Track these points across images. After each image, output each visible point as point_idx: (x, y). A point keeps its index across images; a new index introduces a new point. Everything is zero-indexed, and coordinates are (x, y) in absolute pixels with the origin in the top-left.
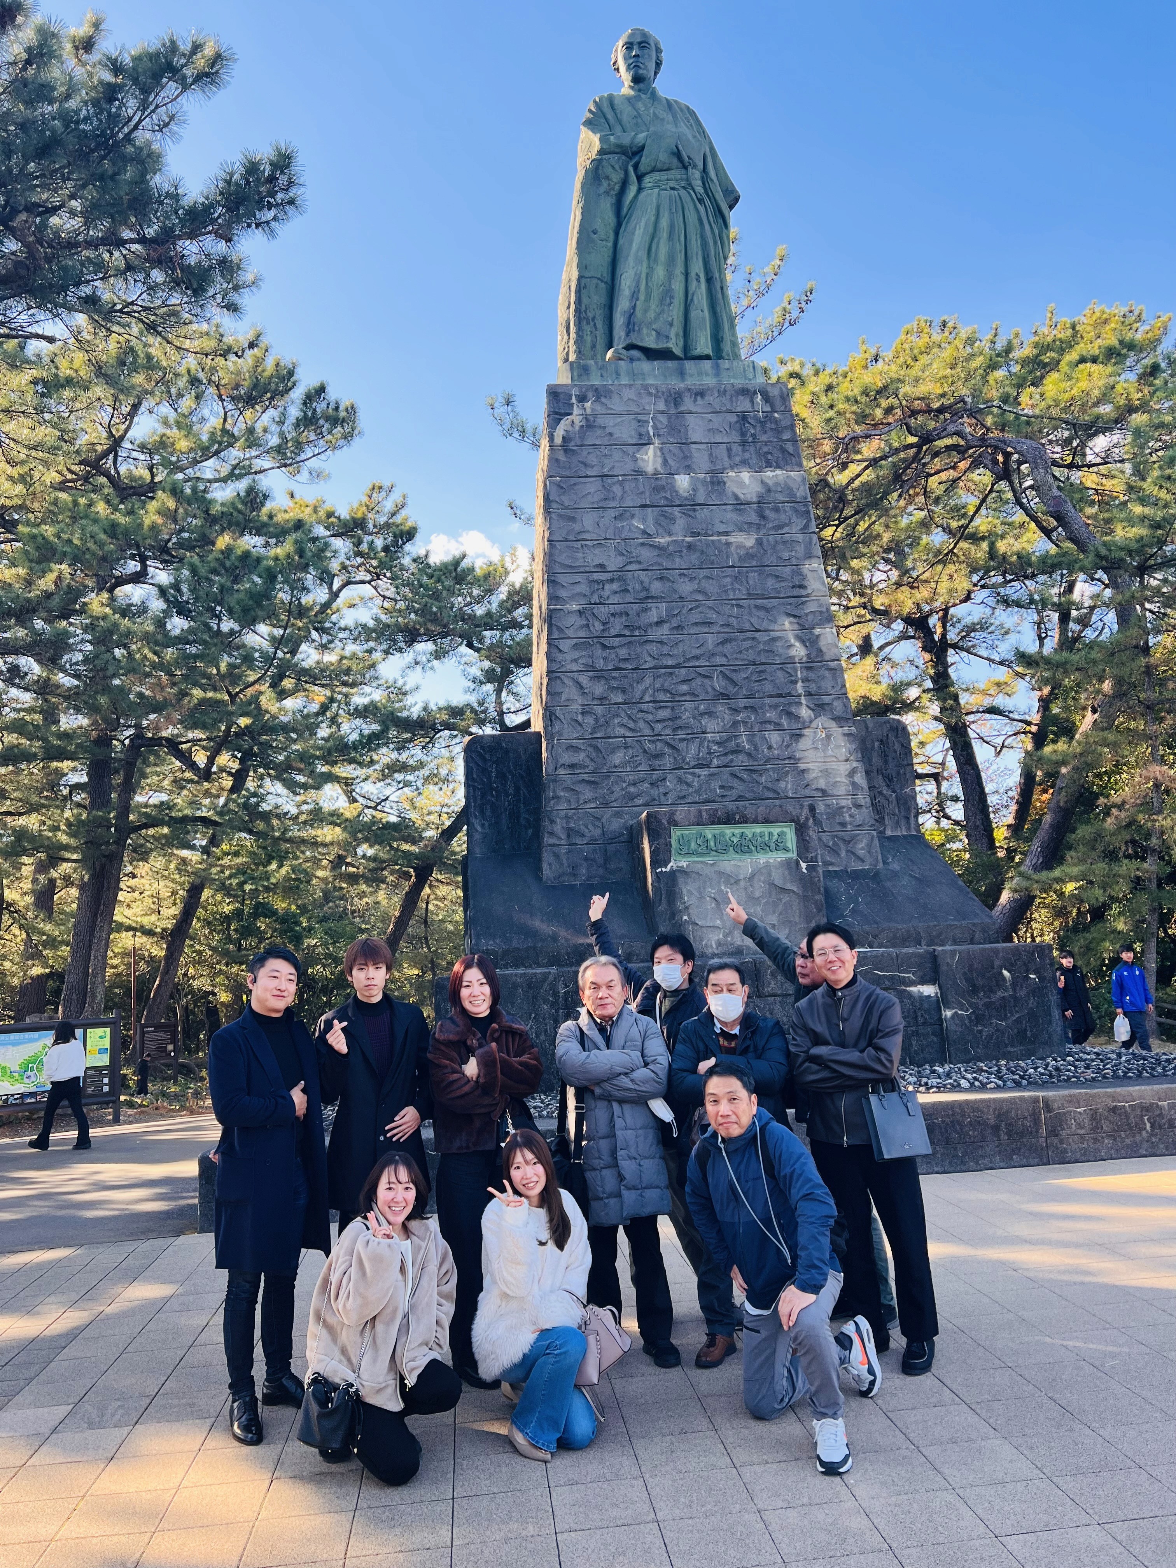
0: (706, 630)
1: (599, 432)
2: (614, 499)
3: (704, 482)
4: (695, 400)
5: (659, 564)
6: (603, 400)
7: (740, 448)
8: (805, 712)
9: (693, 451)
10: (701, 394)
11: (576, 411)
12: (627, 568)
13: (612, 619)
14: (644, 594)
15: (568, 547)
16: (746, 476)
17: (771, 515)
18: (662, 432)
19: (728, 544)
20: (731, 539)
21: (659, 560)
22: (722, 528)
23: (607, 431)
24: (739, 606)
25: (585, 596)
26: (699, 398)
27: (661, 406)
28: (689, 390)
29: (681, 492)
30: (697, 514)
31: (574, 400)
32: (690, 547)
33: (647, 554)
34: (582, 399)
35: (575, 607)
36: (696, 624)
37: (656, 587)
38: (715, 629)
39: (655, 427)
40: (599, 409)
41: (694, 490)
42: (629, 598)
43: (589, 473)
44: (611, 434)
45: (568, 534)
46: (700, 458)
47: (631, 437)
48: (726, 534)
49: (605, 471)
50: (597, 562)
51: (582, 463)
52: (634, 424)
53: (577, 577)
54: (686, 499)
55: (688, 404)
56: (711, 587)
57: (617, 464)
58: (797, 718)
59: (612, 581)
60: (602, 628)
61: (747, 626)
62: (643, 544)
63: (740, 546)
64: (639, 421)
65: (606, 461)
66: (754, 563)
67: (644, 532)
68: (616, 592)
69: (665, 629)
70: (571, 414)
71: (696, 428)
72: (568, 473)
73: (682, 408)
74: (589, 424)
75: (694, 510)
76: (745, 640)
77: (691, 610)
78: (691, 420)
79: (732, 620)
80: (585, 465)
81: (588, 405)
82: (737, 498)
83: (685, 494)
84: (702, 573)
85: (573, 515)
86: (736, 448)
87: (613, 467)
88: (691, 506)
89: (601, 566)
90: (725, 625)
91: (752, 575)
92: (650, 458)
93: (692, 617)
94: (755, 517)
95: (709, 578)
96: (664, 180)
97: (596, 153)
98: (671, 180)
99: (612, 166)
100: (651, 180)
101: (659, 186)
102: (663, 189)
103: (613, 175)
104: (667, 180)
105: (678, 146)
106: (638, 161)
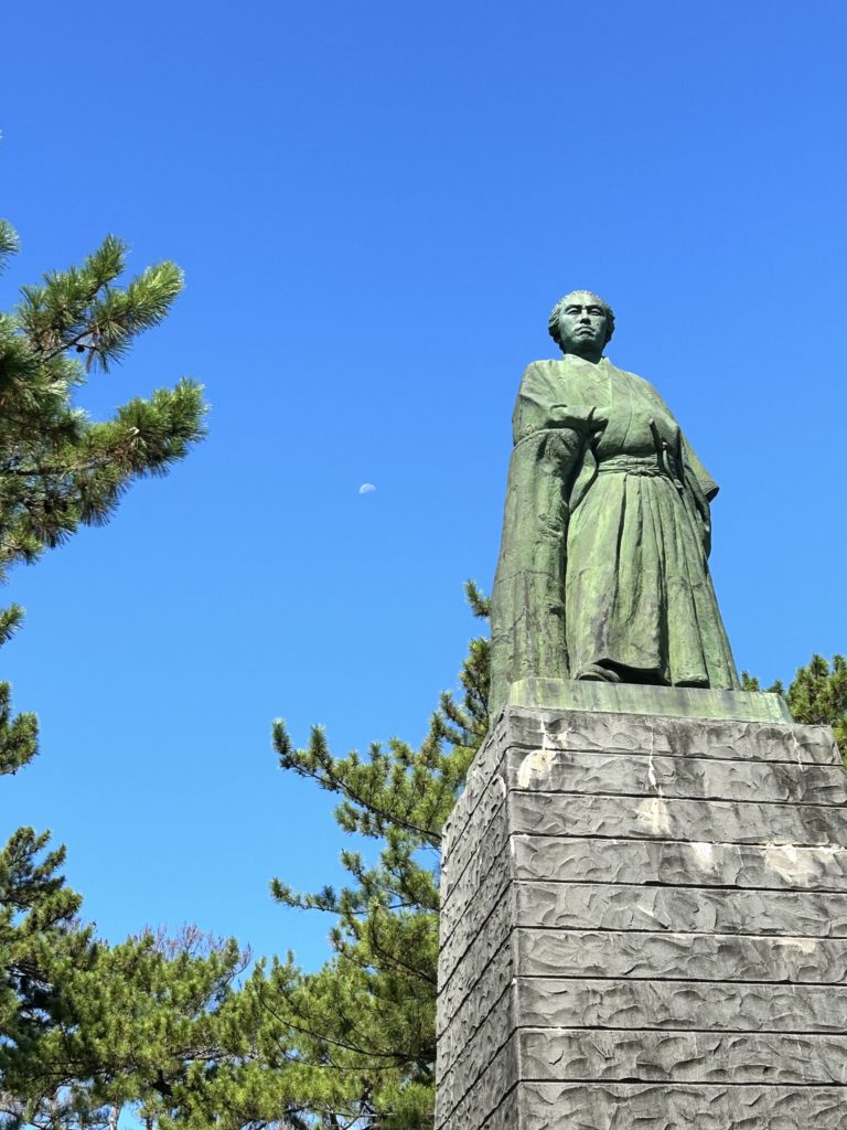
0: (760, 1078)
1: (580, 775)
2: (608, 869)
3: (733, 854)
4: (709, 742)
5: (681, 972)
6: (583, 731)
7: (778, 811)
9: (713, 810)
10: (716, 732)
11: (546, 743)
12: (632, 975)
13: (618, 1053)
14: (661, 1017)
15: (545, 937)
16: (790, 852)
17: (833, 909)
18: (667, 781)
19: (777, 947)
20: (783, 941)
21: (683, 966)
22: (767, 924)
23: (592, 774)
24: (806, 1045)
25: (575, 1013)
26: (714, 738)
27: (664, 746)
28: (700, 726)
29: (702, 867)
30: (727, 900)
31: (543, 729)
32: (725, 949)
33: (662, 956)
34: (554, 726)
35: (561, 1032)
36: (746, 1068)
37: (681, 1008)
38: (775, 1077)
39: (657, 775)
40: (578, 743)
41: (719, 865)
42: (640, 1021)
43: (571, 832)
44: (597, 779)
45: (545, 918)
46: (725, 822)
47: (625, 785)
48: (772, 932)
49: (594, 831)
50: (589, 963)
51: (559, 816)
52: (629, 767)
53: (561, 986)
54: (710, 877)
55: (700, 745)
56: (761, 1013)
57: (609, 821)
59: (611, 993)
60: (604, 1066)
61: (820, 1076)
62: (653, 940)
63: (794, 952)
64: (635, 764)
65: (594, 815)
66: (818, 980)
67: (655, 922)
68: (622, 1011)
69: (696, 1074)
70: (539, 748)
71: (714, 779)
72: (540, 829)
73: (693, 751)
74: (565, 762)
75: (724, 895)
76: (819, 1097)
77: (734, 1044)
78: (703, 766)
79: (795, 1065)
80: (565, 820)
81: (562, 737)
82: (782, 880)
83: (709, 871)
84: (745, 990)
85: (552, 890)
86: (773, 810)
87: (603, 824)
88: (719, 888)
89: (596, 968)
90: (788, 1072)
91: (818, 998)
92: (654, 816)
93: (738, 1057)
94: (810, 913)
95: (756, 997)
96: (631, 464)
97: (542, 425)
98: (642, 463)
99: (565, 443)
100: (615, 462)
101: (627, 471)
102: (632, 474)
103: (567, 452)
104: (636, 463)
105: (653, 426)
106: (598, 440)
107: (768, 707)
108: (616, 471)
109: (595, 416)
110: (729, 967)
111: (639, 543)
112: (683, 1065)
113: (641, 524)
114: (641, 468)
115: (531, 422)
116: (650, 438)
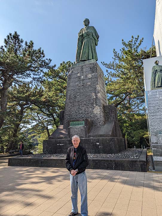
0: (84, 96)
2: (74, 81)
3: (85, 77)
8: (95, 105)
10: (85, 65)
12: (75, 89)
13: (73, 96)
14: (77, 92)
16: (90, 75)
17: (93, 80)
18: (80, 71)
21: (79, 88)
22: (87, 82)
23: (74, 72)
24: (88, 92)
25: (70, 93)
27: (81, 68)
29: (82, 78)
32: (83, 85)
33: (77, 87)
34: (72, 69)
42: (75, 93)
43: (72, 78)
46: (85, 74)
47: (77, 73)
49: (74, 78)
52: (77, 71)
55: (84, 67)
58: (94, 106)
59: (73, 91)
61: (88, 95)
63: (88, 84)
65: (74, 76)
66: (90, 86)
67: (77, 84)
70: (70, 71)
71: (84, 70)
74: (72, 72)
76: (88, 97)
82: (89, 78)
86: (89, 71)
88: (83, 80)
89: (72, 89)
90: (86, 95)
91: (90, 88)
92: (79, 75)
93: (82, 94)
94: (91, 80)
95: (84, 89)
110: (82, 87)
112: (78, 96)
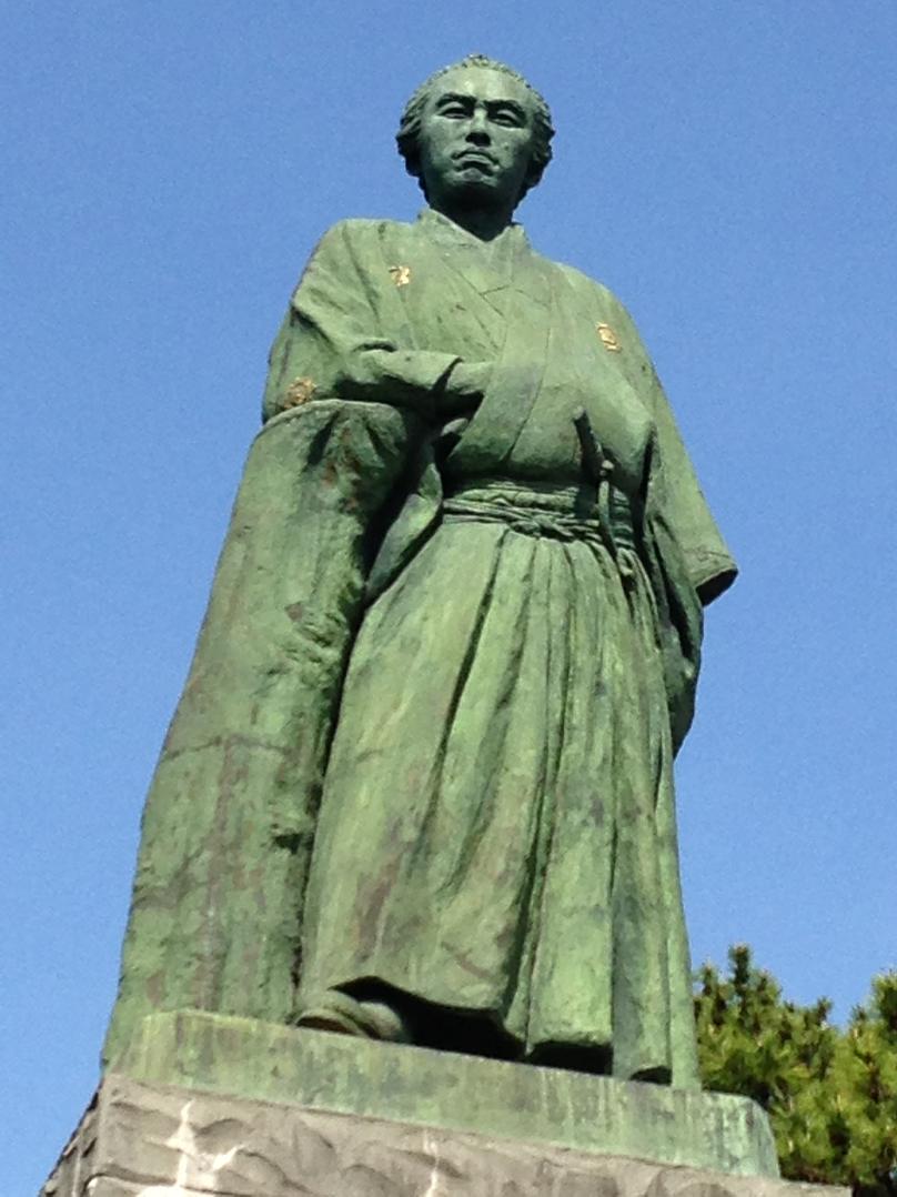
96: (523, 505)
97: (328, 387)
98: (547, 507)
99: (374, 436)
100: (487, 494)
101: (509, 520)
102: (520, 529)
103: (375, 459)
104: (534, 505)
105: (582, 425)
106: (454, 438)
107: (720, 1129)
108: (482, 518)
109: (453, 382)
111: (505, 700)
113: (518, 656)
114: (545, 518)
115: (307, 374)
116: (573, 452)
